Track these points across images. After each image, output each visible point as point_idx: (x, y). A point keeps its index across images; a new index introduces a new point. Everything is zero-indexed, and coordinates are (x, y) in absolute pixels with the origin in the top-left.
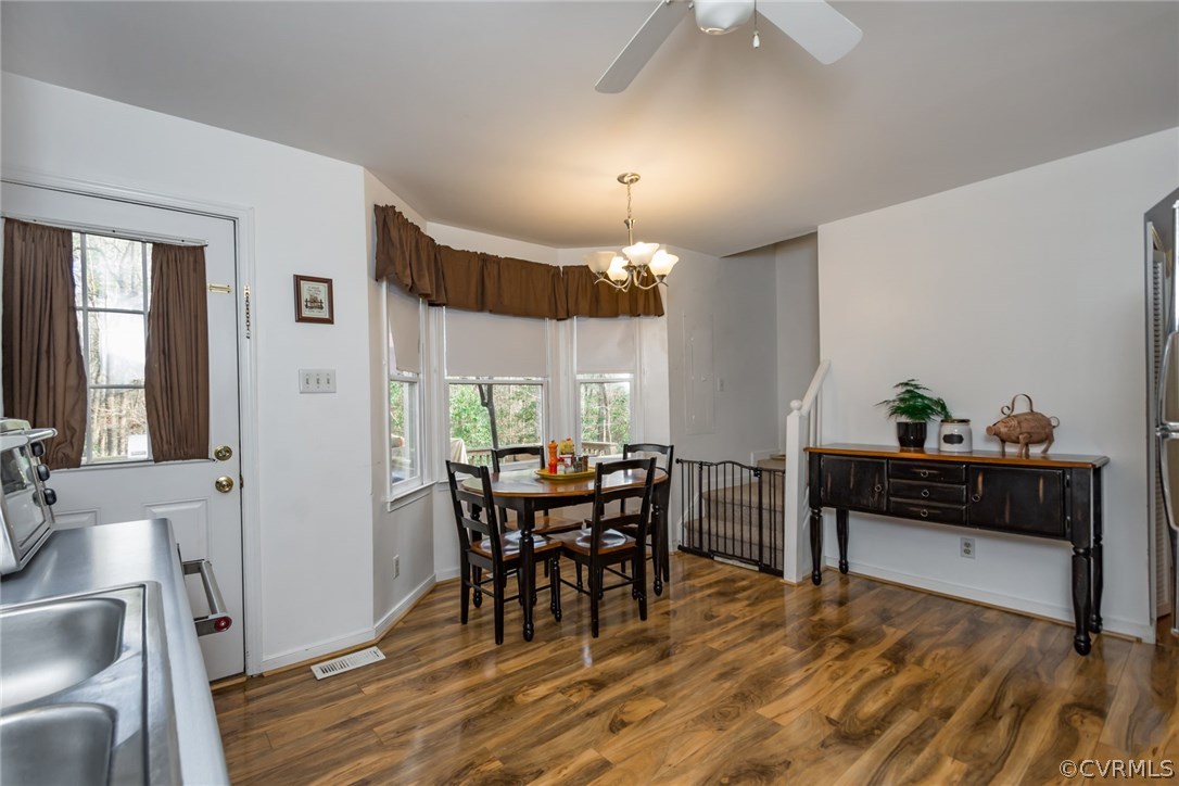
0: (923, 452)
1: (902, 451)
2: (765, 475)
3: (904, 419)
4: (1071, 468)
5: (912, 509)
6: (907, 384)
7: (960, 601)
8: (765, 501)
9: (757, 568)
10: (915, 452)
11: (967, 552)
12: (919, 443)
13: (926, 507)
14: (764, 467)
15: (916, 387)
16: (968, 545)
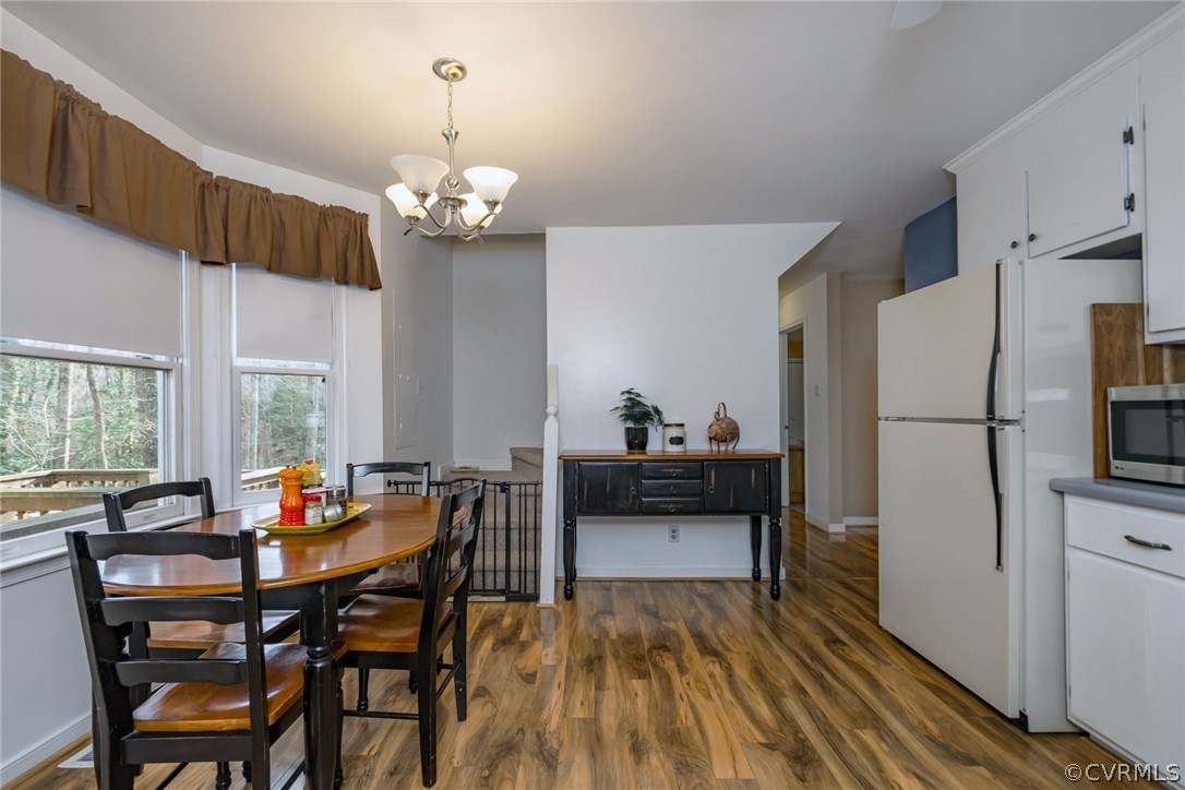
0: (645, 453)
1: (629, 453)
2: (514, 489)
3: (630, 425)
4: (769, 459)
5: (661, 506)
6: (628, 392)
7: (670, 581)
8: (514, 519)
9: (503, 598)
10: (640, 453)
11: (674, 537)
12: (643, 446)
13: (673, 502)
14: (513, 481)
15: (639, 395)
16: (674, 531)
